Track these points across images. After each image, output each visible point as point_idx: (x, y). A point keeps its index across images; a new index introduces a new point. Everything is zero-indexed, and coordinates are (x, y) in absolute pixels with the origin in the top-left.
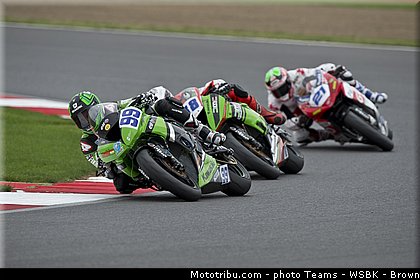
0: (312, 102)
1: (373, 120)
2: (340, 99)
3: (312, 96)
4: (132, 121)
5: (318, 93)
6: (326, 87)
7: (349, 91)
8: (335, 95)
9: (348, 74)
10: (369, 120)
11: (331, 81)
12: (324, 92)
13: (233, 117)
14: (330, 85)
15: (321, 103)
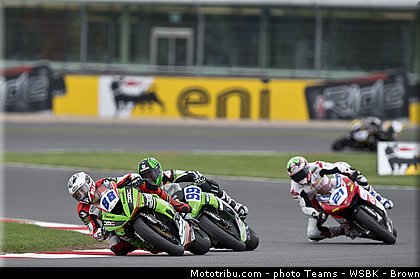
0: (332, 202)
1: (380, 218)
2: (356, 200)
3: (332, 196)
4: (196, 196)
5: (338, 193)
6: (345, 189)
7: (364, 194)
8: (352, 196)
9: (364, 180)
10: (376, 218)
11: (349, 184)
12: (343, 193)
13: (145, 207)
14: (348, 188)
15: (339, 202)
